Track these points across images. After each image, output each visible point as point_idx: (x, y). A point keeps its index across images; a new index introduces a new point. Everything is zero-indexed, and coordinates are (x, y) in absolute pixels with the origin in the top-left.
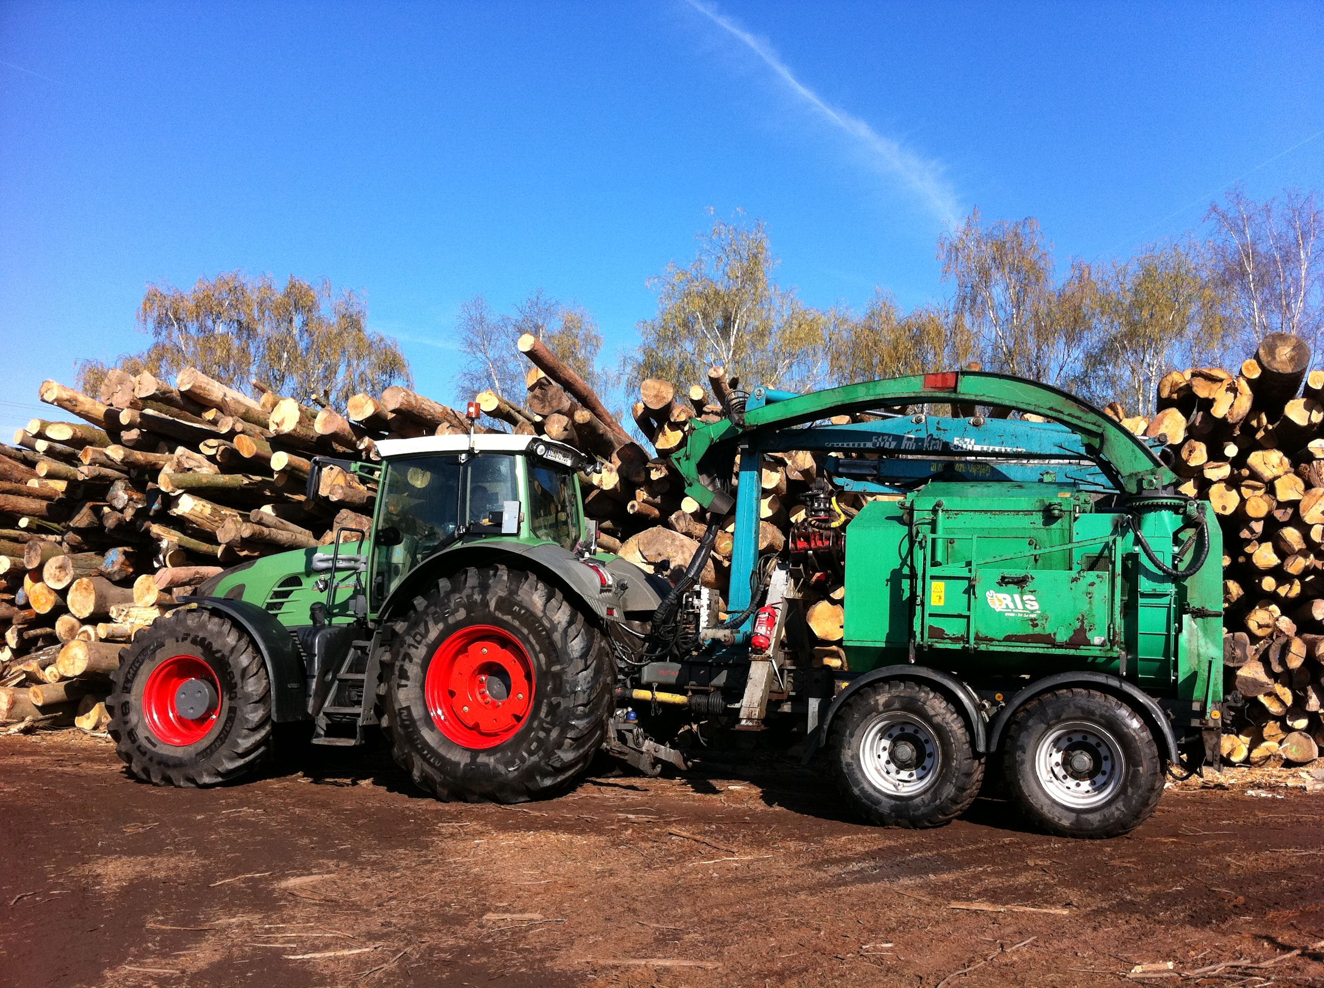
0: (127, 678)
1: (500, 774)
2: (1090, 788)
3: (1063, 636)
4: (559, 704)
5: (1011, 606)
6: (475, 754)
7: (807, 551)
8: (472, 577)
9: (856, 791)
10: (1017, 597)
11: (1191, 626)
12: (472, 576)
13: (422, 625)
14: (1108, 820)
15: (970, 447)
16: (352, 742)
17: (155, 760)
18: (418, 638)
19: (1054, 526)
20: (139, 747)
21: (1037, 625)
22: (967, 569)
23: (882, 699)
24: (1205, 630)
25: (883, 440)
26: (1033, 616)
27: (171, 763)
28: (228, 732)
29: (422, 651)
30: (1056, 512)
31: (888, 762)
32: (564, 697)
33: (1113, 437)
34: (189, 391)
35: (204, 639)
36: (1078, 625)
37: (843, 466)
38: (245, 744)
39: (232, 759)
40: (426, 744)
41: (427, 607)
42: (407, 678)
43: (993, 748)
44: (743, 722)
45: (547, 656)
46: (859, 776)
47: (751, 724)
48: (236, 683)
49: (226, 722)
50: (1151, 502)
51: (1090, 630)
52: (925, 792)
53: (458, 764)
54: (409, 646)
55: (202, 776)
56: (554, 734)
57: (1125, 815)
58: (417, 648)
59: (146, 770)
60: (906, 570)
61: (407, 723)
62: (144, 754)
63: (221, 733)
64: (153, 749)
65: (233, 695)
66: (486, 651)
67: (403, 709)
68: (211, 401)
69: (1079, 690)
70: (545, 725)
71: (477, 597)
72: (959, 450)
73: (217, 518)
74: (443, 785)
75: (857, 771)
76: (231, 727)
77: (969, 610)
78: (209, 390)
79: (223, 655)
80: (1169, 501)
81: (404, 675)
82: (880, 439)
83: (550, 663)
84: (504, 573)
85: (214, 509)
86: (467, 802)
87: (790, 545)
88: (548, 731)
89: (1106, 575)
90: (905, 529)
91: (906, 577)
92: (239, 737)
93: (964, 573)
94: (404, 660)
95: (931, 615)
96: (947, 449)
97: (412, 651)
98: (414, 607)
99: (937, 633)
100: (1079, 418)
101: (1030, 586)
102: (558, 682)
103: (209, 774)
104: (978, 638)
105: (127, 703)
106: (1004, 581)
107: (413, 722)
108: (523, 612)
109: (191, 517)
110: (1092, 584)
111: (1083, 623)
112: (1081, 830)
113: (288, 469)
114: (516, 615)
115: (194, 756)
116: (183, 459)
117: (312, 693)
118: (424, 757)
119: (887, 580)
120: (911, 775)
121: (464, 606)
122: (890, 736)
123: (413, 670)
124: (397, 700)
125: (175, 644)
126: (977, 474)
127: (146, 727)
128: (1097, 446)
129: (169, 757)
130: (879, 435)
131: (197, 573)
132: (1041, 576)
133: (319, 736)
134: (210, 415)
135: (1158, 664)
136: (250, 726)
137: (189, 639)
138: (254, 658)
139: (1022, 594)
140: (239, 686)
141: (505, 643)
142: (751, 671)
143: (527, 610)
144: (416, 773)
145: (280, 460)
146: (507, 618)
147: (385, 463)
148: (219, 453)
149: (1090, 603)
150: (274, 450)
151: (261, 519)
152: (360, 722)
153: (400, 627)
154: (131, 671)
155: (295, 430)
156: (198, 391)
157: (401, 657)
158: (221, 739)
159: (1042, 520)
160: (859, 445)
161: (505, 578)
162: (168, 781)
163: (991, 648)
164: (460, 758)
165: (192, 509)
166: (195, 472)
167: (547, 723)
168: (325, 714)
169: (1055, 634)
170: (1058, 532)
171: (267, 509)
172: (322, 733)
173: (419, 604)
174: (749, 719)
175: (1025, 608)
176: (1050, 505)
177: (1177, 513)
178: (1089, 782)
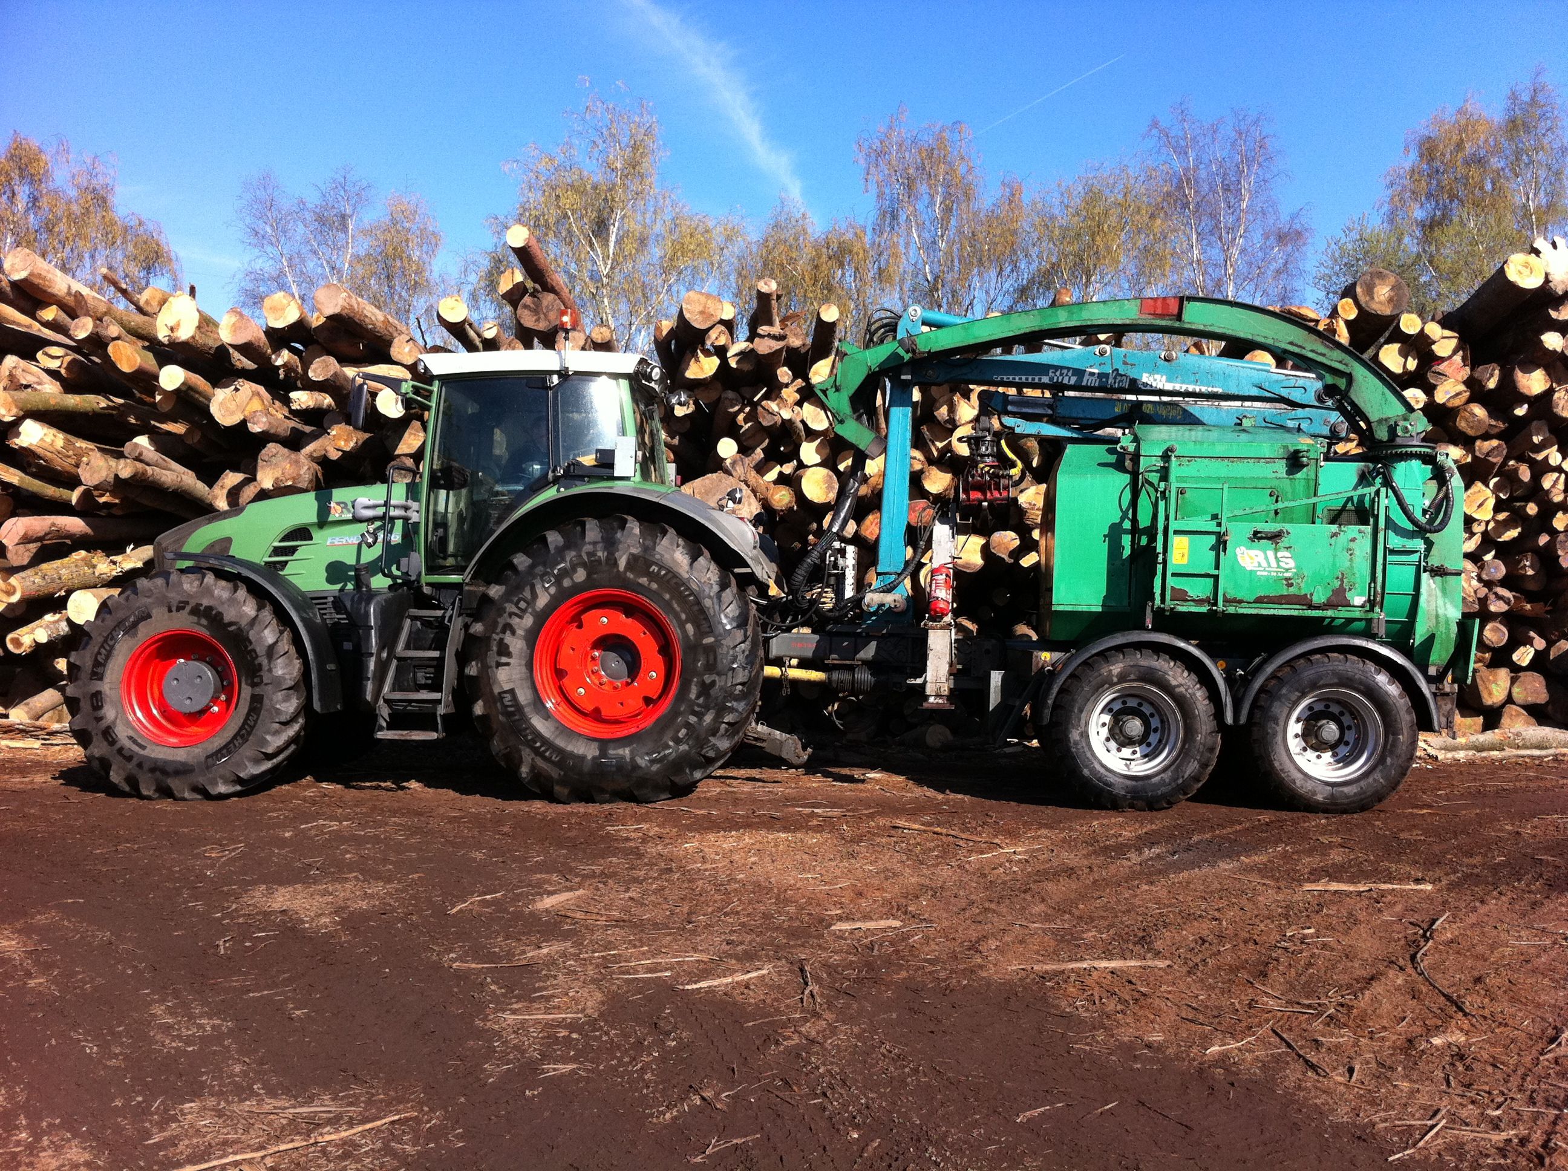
0: (96, 660)
1: (640, 767)
2: (1332, 760)
3: (1320, 597)
4: (713, 683)
5: (1264, 564)
6: (604, 744)
7: (980, 502)
8: (593, 531)
9: (1086, 772)
10: (1270, 554)
11: (1429, 585)
12: (591, 529)
13: (528, 589)
14: (1365, 793)
15: (1160, 386)
16: (433, 736)
17: (146, 767)
18: (523, 605)
19: (1299, 475)
20: (120, 751)
21: (1291, 585)
22: (1214, 523)
23: (1116, 669)
24: (1444, 591)
25: (1061, 374)
26: (1287, 575)
27: (170, 769)
28: (252, 728)
29: (528, 621)
30: (1305, 459)
31: (1108, 740)
32: (719, 674)
33: (1361, 378)
34: (25, 281)
35: (209, 609)
36: (1337, 584)
37: (1013, 403)
38: (275, 742)
39: (257, 762)
40: (538, 735)
41: (532, 567)
42: (509, 654)
43: (1243, 720)
44: (932, 700)
45: (697, 626)
46: (1089, 755)
47: (940, 701)
48: (260, 665)
49: (248, 714)
50: (1404, 450)
51: (1350, 590)
52: (1164, 770)
53: (583, 758)
54: (511, 614)
55: (216, 784)
56: (708, 718)
57: (1383, 786)
58: (521, 617)
59: (132, 781)
60: (1127, 525)
61: (512, 709)
62: (129, 759)
63: (242, 728)
64: (142, 752)
65: (256, 680)
66: (604, 621)
67: (505, 692)
68: (53, 295)
69: (1336, 655)
70: (696, 709)
71: (601, 554)
72: (1148, 388)
73: (71, 453)
74: (563, 782)
75: (1086, 749)
76: (256, 721)
77: (1217, 567)
78: (49, 281)
79: (240, 629)
80: (1418, 449)
81: (504, 650)
82: (1058, 373)
83: (701, 633)
84: (634, 527)
85: (67, 440)
86: (594, 802)
87: (962, 496)
88: (700, 716)
89: (1368, 529)
90: (1126, 478)
91: (1126, 532)
92: (268, 733)
93: (1212, 526)
94: (504, 632)
95: (1174, 575)
96: (1135, 387)
97: (515, 621)
98: (513, 568)
99: (1181, 595)
100: (1324, 355)
101: (1285, 542)
102: (711, 658)
103: (226, 782)
104: (1226, 601)
105: (99, 693)
106: (1257, 536)
107: (519, 708)
108: (663, 572)
109: (39, 451)
110: (1353, 540)
111: (1342, 582)
112: (1336, 804)
113: (184, 389)
114: (653, 577)
115: (203, 759)
116: (18, 373)
117: (370, 675)
118: (536, 751)
119: (1105, 536)
120: (1134, 753)
121: (584, 565)
122: (1111, 710)
123: (516, 644)
124: (496, 680)
125: (167, 615)
126: (1167, 417)
127: (128, 724)
128: (1343, 387)
129: (166, 762)
130: (1056, 368)
131: (53, 525)
132: (1298, 531)
133: (381, 729)
134: (50, 313)
135: (1399, 626)
136: (283, 719)
137: (188, 608)
138: (281, 632)
139: (1276, 550)
140: (265, 667)
141: (631, 609)
142: (929, 642)
143: (669, 571)
144: (524, 770)
145: (172, 377)
146: (644, 580)
147: (436, 383)
148: (65, 365)
149: (1351, 560)
150: (161, 365)
151: (141, 454)
152: (441, 710)
153: (495, 591)
154: (103, 651)
155: (193, 337)
156: (36, 281)
157: (499, 630)
158: (242, 737)
159: (1285, 469)
160: (1033, 379)
161: (637, 531)
162: (166, 792)
163: (1241, 611)
164: (588, 751)
165: (42, 440)
166: (36, 390)
167: (699, 705)
168: (386, 701)
169: (1312, 594)
170: (1303, 483)
171: (142, 441)
172: (384, 724)
173: (522, 562)
174: (937, 696)
175: (1279, 566)
176: (1297, 452)
177: (1425, 462)
178: (1330, 753)
